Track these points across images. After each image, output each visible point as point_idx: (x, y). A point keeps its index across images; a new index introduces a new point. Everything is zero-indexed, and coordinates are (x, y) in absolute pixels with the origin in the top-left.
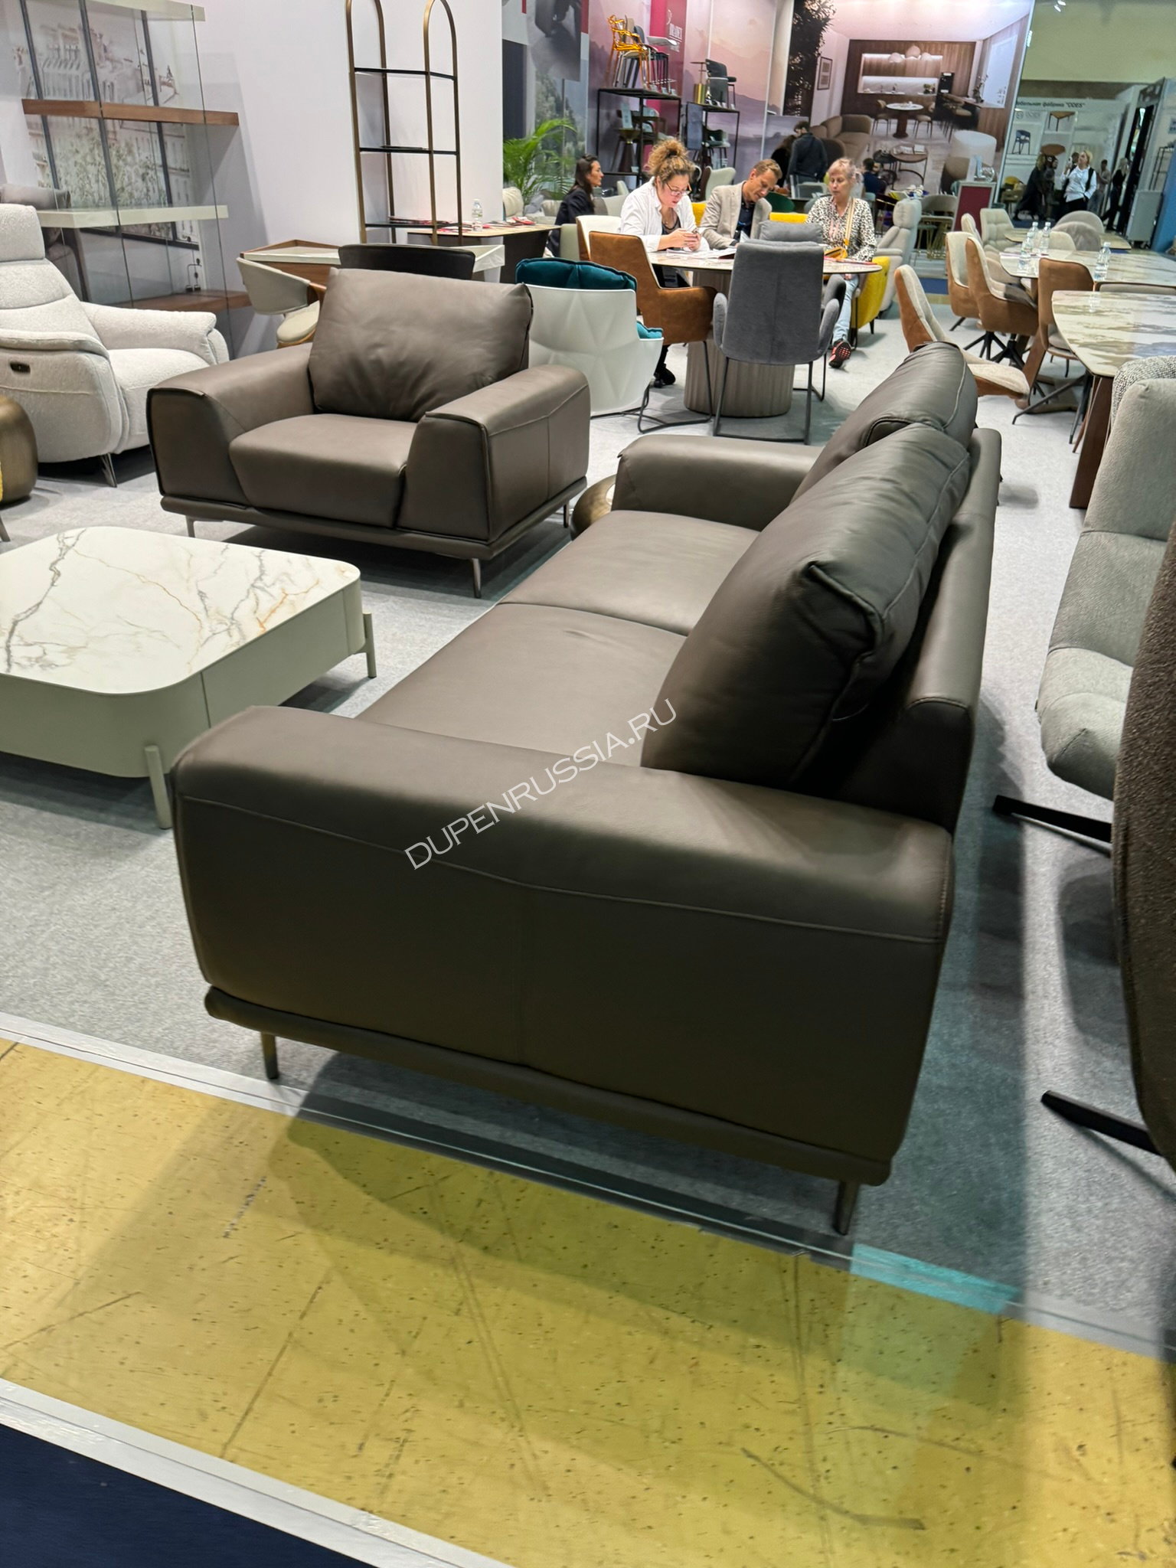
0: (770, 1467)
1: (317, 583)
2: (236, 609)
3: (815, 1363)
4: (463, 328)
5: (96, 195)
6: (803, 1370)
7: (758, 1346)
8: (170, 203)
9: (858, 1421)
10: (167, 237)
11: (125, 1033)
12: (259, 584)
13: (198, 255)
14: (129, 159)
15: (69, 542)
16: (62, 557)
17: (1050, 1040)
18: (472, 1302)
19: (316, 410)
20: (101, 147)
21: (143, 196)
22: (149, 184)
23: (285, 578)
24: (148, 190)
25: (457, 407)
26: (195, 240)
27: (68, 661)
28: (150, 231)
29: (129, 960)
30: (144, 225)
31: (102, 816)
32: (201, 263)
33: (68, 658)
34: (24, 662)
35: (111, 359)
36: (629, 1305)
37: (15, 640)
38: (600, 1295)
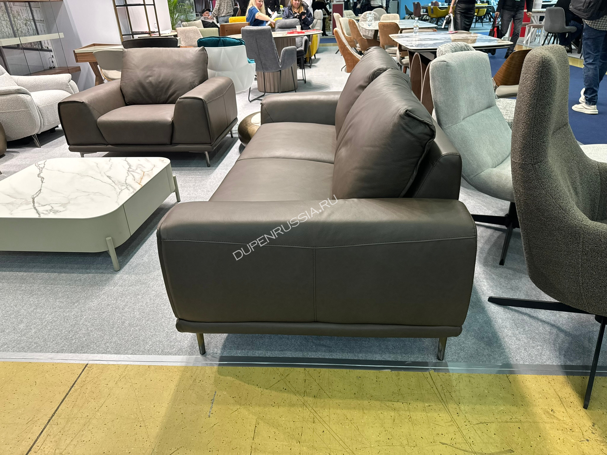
0: (452, 446)
1: (155, 166)
2: (126, 180)
3: (452, 406)
4: (182, 65)
5: (7, 33)
6: (449, 410)
7: (430, 406)
8: (38, 34)
9: (475, 422)
10: (39, 48)
11: (133, 350)
12: (130, 170)
13: (52, 54)
14: (19, 17)
15: (42, 166)
16: (41, 172)
17: (481, 280)
18: (318, 417)
19: (127, 105)
20: (6, 13)
21: (27, 32)
22: (29, 27)
23: (140, 166)
24: (28, 30)
25: (191, 94)
26: (50, 48)
27: (64, 209)
28: (32, 46)
29: (123, 323)
30: (29, 43)
31: (88, 271)
32: (54, 57)
33: (64, 208)
34: (45, 212)
35: (31, 95)
36: (378, 403)
37: (36, 205)
38: (366, 402)
